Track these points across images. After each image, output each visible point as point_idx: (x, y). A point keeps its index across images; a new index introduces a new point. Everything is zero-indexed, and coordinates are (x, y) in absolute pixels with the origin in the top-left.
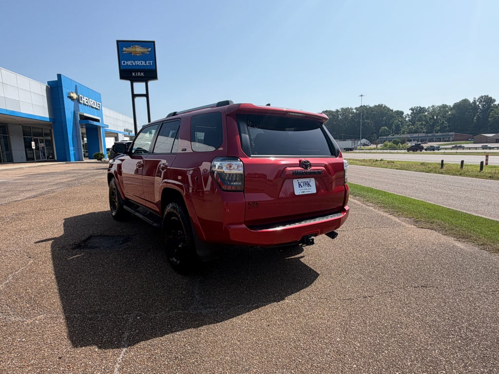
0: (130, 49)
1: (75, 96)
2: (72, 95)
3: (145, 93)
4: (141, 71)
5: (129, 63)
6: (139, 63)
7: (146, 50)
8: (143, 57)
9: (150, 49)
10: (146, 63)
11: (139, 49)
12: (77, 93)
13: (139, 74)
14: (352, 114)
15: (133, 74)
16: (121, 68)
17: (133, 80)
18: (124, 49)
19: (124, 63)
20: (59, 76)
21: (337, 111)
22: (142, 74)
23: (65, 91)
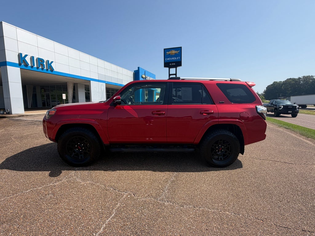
0: (170, 52)
1: (144, 76)
2: (143, 76)
3: (175, 73)
4: (174, 62)
5: (169, 59)
6: (173, 59)
7: (177, 52)
8: (176, 55)
9: (179, 51)
10: (176, 58)
11: (174, 52)
12: (145, 75)
13: (173, 64)
14: (312, 80)
15: (170, 64)
16: (165, 62)
17: (170, 67)
18: (167, 52)
19: (166, 59)
20: (139, 68)
21: (300, 78)
22: (174, 64)
23: (140, 74)
